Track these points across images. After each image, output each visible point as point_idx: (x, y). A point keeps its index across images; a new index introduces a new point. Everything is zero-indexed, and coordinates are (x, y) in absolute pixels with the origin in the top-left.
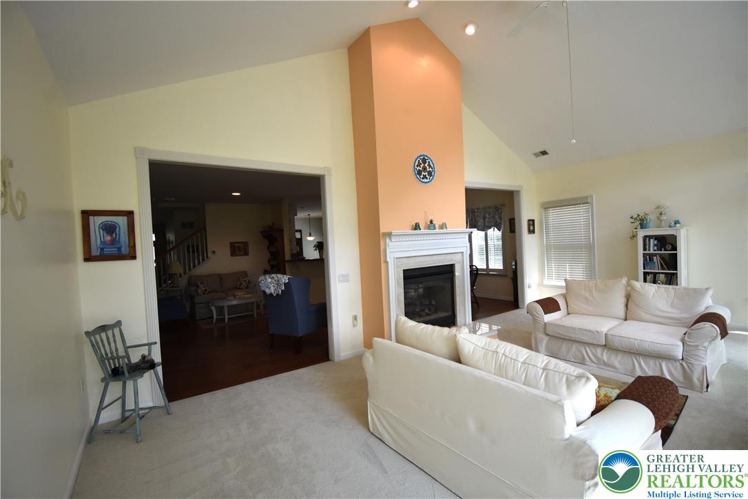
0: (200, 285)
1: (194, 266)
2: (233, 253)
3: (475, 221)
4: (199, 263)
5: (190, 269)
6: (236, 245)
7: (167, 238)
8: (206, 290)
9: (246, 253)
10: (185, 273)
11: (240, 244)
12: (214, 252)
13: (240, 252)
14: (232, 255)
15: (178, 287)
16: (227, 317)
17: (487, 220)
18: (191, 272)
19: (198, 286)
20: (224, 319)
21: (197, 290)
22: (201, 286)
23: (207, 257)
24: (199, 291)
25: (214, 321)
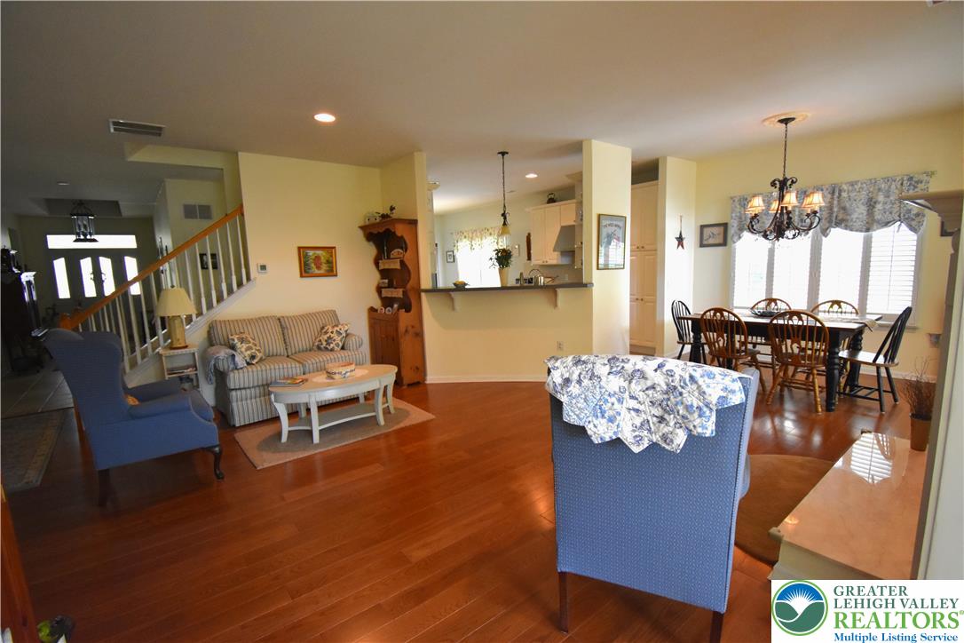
0: (239, 345)
1: (220, 299)
2: (305, 271)
3: (844, 209)
4: (230, 291)
5: (210, 306)
6: (311, 253)
7: (158, 240)
8: (253, 357)
9: (331, 272)
10: (200, 314)
11: (319, 252)
12: (263, 267)
13: (318, 268)
14: (302, 276)
15: (186, 347)
16: (316, 429)
17: (879, 207)
18: (213, 311)
19: (233, 347)
20: (310, 433)
21: (233, 356)
22: (242, 347)
23: (248, 279)
24: (239, 359)
25: (284, 438)
